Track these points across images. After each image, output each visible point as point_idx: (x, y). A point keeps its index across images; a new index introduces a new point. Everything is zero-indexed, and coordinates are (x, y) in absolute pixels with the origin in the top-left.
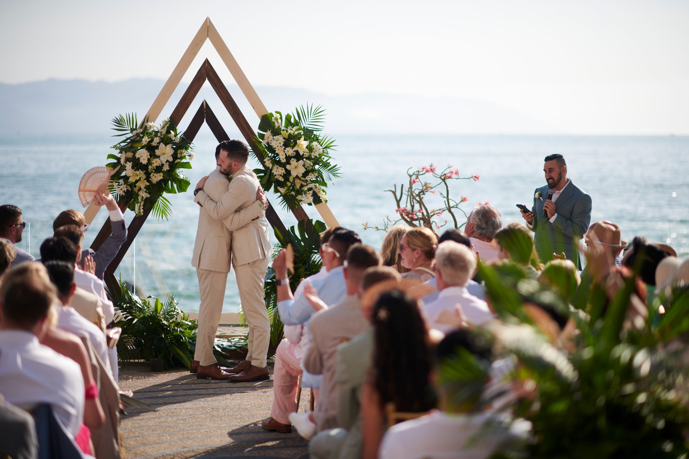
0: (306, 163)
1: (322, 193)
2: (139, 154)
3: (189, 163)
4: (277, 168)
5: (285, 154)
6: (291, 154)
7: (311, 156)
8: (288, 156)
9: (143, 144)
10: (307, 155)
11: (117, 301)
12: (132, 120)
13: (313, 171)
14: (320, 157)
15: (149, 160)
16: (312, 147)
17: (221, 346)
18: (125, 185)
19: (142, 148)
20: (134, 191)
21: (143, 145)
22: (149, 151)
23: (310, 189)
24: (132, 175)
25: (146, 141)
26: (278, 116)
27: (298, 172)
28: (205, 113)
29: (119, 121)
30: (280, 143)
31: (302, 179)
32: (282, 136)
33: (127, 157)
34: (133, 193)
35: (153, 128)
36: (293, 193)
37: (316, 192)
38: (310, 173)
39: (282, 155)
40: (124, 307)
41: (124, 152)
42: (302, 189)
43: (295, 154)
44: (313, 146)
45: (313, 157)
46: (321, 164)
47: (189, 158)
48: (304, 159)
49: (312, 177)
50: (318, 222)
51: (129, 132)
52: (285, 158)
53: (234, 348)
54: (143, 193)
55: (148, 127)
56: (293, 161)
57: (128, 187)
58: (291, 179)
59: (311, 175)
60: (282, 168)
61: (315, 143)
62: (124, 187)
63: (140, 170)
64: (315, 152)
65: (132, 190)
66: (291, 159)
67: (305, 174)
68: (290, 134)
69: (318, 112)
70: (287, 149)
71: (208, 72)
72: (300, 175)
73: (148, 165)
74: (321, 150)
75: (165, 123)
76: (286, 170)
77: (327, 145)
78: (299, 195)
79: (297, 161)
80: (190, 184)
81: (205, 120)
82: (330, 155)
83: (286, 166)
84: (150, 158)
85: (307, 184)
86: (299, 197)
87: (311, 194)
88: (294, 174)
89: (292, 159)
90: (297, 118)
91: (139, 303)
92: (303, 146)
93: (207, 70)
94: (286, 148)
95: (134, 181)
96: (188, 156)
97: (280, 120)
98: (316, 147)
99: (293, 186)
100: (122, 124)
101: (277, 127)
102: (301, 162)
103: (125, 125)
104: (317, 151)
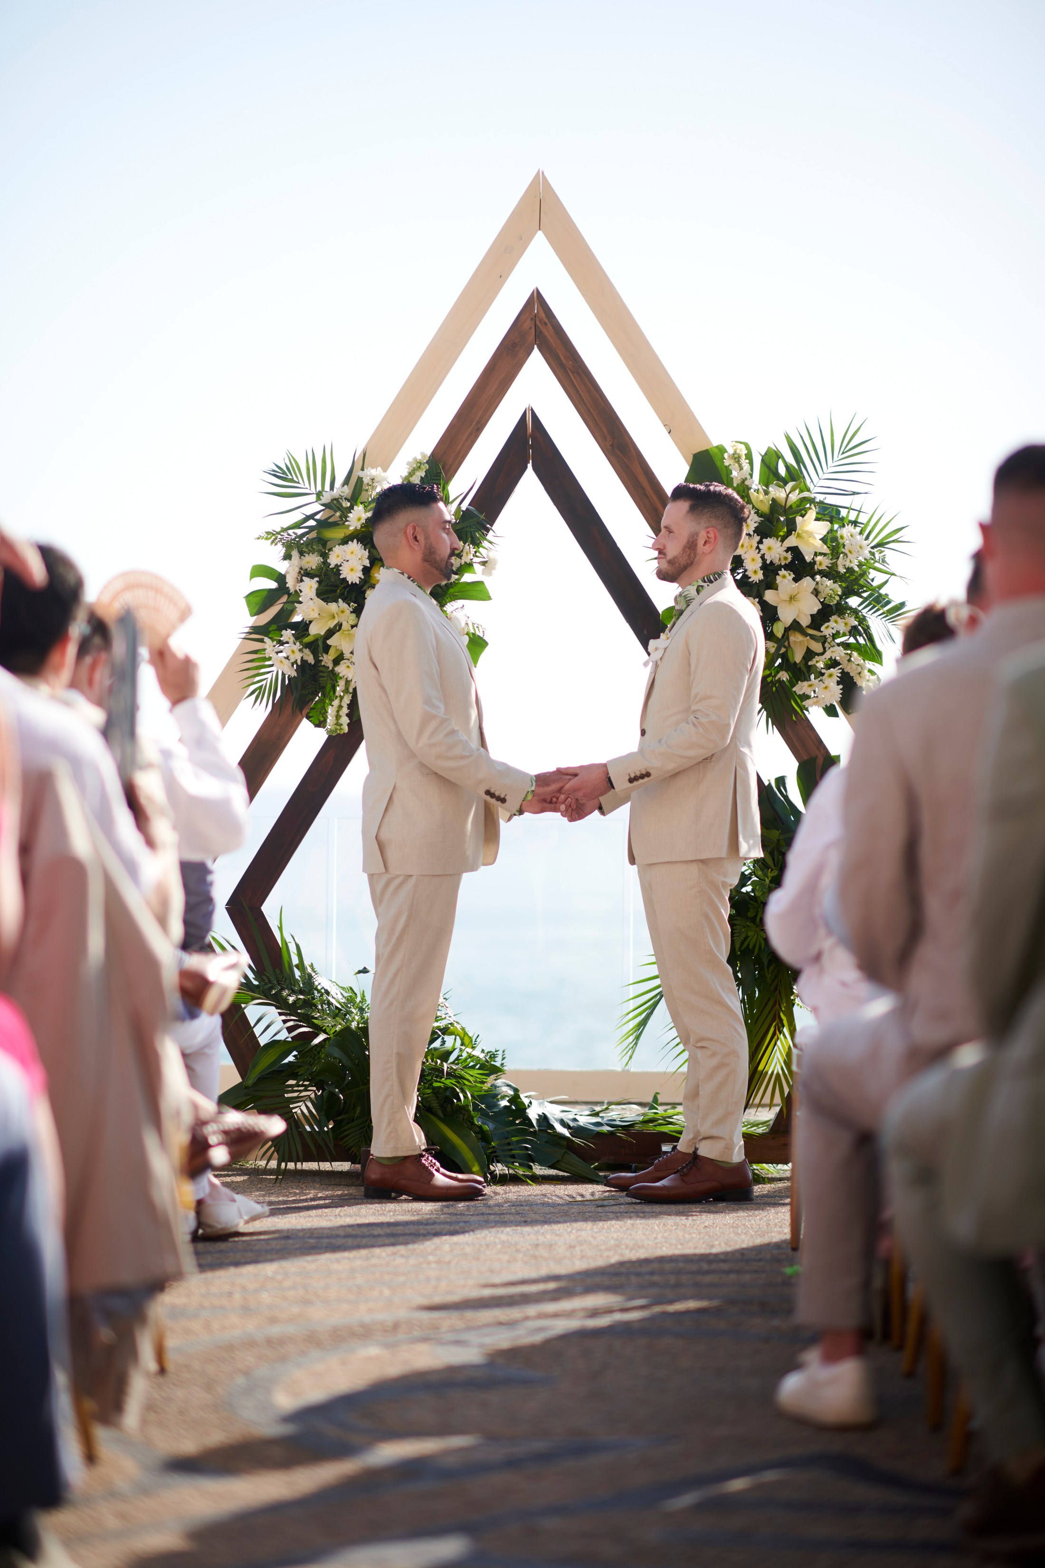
0: (820, 588)
1: (867, 678)
2: (338, 556)
3: (482, 583)
5: (760, 555)
6: (778, 556)
7: (837, 566)
8: (768, 562)
9: (349, 526)
10: (823, 563)
11: (270, 985)
12: (319, 467)
14: (864, 574)
15: (366, 571)
16: (841, 541)
17: (572, 1124)
18: (298, 643)
19: (345, 541)
20: (323, 664)
21: (352, 528)
23: (832, 664)
24: (316, 616)
25: (359, 519)
26: (741, 450)
27: (799, 611)
28: (532, 447)
29: (284, 473)
31: (812, 631)
32: (754, 507)
33: (305, 566)
34: (321, 669)
35: (381, 485)
36: (784, 676)
37: (851, 675)
38: (834, 618)
39: (753, 560)
40: (290, 1002)
41: (295, 553)
42: (810, 663)
43: (790, 560)
44: (842, 537)
45: (843, 570)
46: (865, 595)
47: (483, 570)
49: (835, 624)
51: (313, 498)
52: (761, 568)
53: (610, 1129)
54: (348, 667)
55: (366, 480)
56: (784, 577)
57: (307, 651)
58: (778, 631)
59: (836, 622)
61: (847, 531)
62: (293, 652)
63: (340, 600)
64: (849, 554)
65: (318, 662)
66: (780, 573)
67: (820, 618)
68: (774, 503)
69: (851, 447)
70: (769, 542)
71: (540, 325)
72: (805, 621)
73: (364, 588)
74: (866, 552)
75: (415, 466)
77: (882, 539)
78: (802, 681)
79: (796, 580)
80: (487, 644)
81: (530, 466)
82: (892, 568)
83: (764, 593)
84: (369, 565)
85: (824, 647)
86: (801, 688)
87: (835, 679)
88: (786, 616)
89: (783, 572)
90: (791, 460)
91: (335, 996)
92: (815, 538)
93: (538, 323)
94: (764, 540)
95: (322, 633)
96: (479, 563)
97: (748, 461)
98: (852, 539)
99: (784, 657)
100: (293, 479)
101: (738, 485)
102: (807, 583)
103: (301, 481)
104: (855, 552)
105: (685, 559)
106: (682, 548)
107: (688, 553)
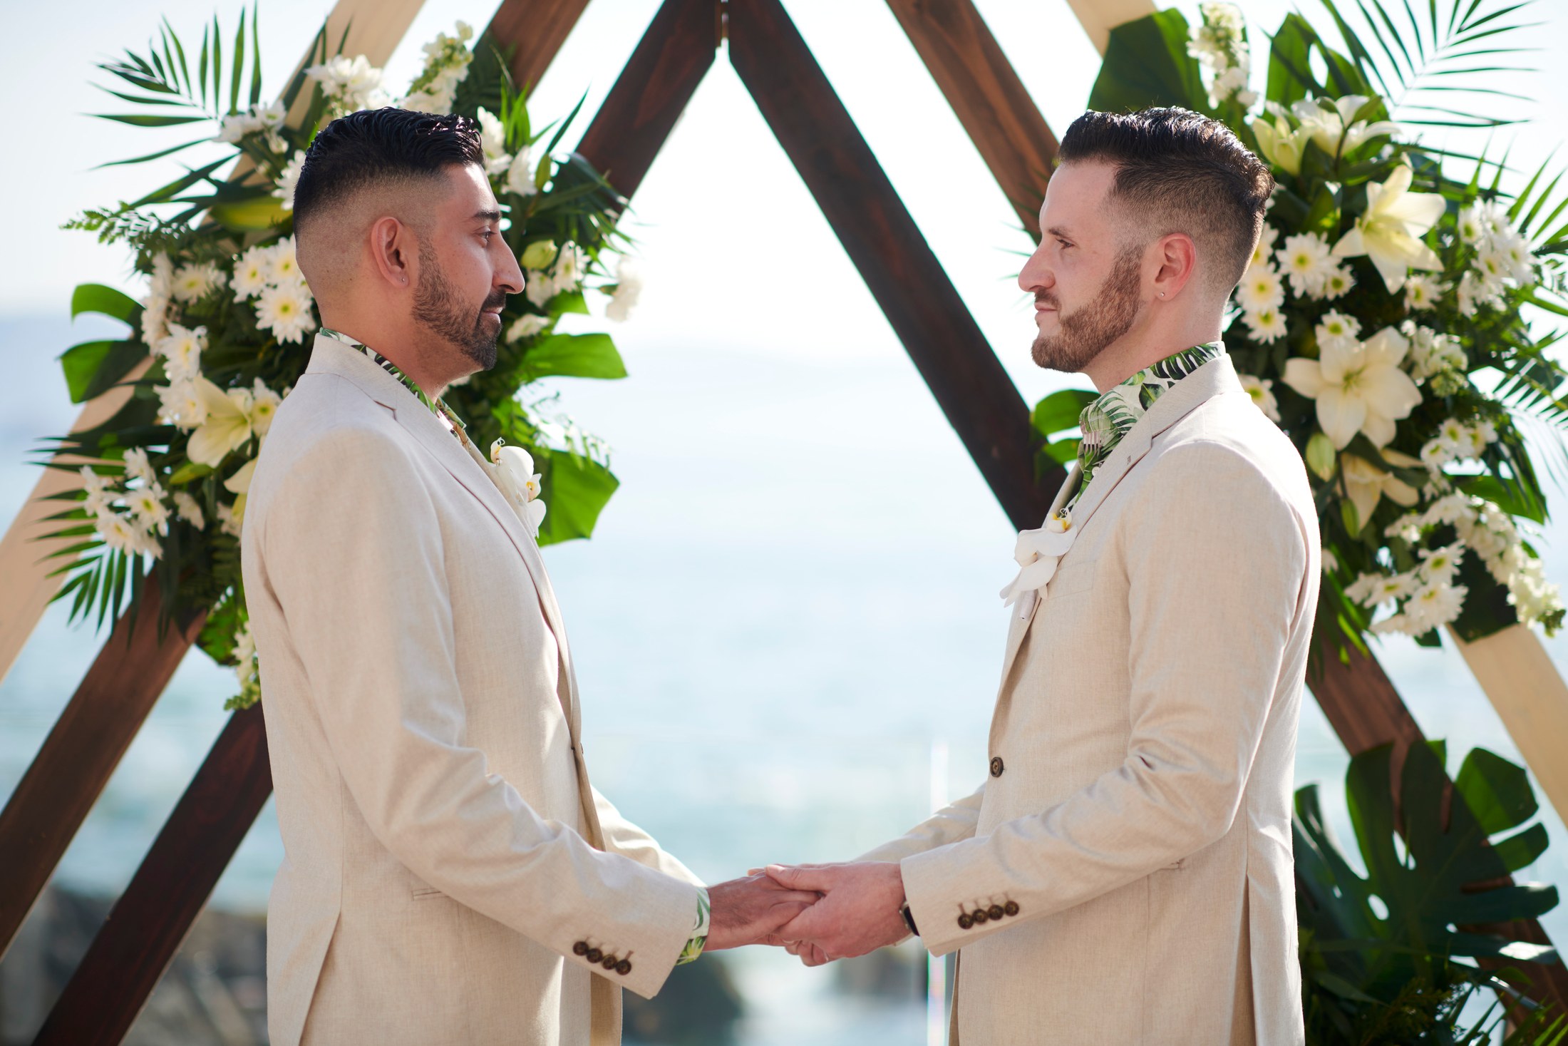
0: (1419, 354)
1: (1520, 563)
2: (254, 275)
3: (604, 336)
5: (1278, 277)
6: (1320, 279)
7: (1455, 300)
8: (1297, 294)
10: (1424, 293)
13: (1467, 404)
14: (1511, 316)
16: (1466, 240)
18: (158, 487)
20: (224, 529)
23: (1441, 536)
24: (204, 417)
27: (1368, 410)
29: (146, 70)
31: (1395, 459)
33: (184, 294)
37: (1485, 559)
38: (1449, 425)
39: (1262, 288)
41: (163, 265)
42: (1389, 533)
43: (1347, 287)
44: (1468, 231)
45: (1468, 310)
46: (1511, 364)
47: (609, 306)
49: (1456, 449)
50: (1480, 759)
51: (212, 128)
52: (1283, 309)
55: (332, 88)
56: (1336, 329)
57: (183, 501)
58: (1321, 460)
59: (1453, 435)
60: (1253, 383)
61: (1477, 216)
62: (147, 505)
63: (258, 382)
64: (1482, 273)
65: (212, 524)
66: (1326, 318)
67: (1417, 429)
68: (1312, 148)
70: (1299, 244)
72: (1381, 435)
74: (1521, 266)
75: (440, 54)
76: (1284, 395)
77: (1555, 235)
78: (1368, 574)
79: (1362, 337)
80: (616, 485)
83: (1285, 367)
85: (1421, 495)
86: (1364, 592)
87: (1449, 571)
88: (1339, 422)
89: (1333, 318)
90: (1340, 47)
92: (1407, 235)
94: (1290, 241)
95: (216, 461)
96: (597, 289)
97: (1245, 46)
100: (166, 85)
101: (1218, 104)
102: (1389, 342)
103: (183, 91)
104: (1495, 265)
105: (1108, 317)
106: (1100, 288)
107: (1116, 302)
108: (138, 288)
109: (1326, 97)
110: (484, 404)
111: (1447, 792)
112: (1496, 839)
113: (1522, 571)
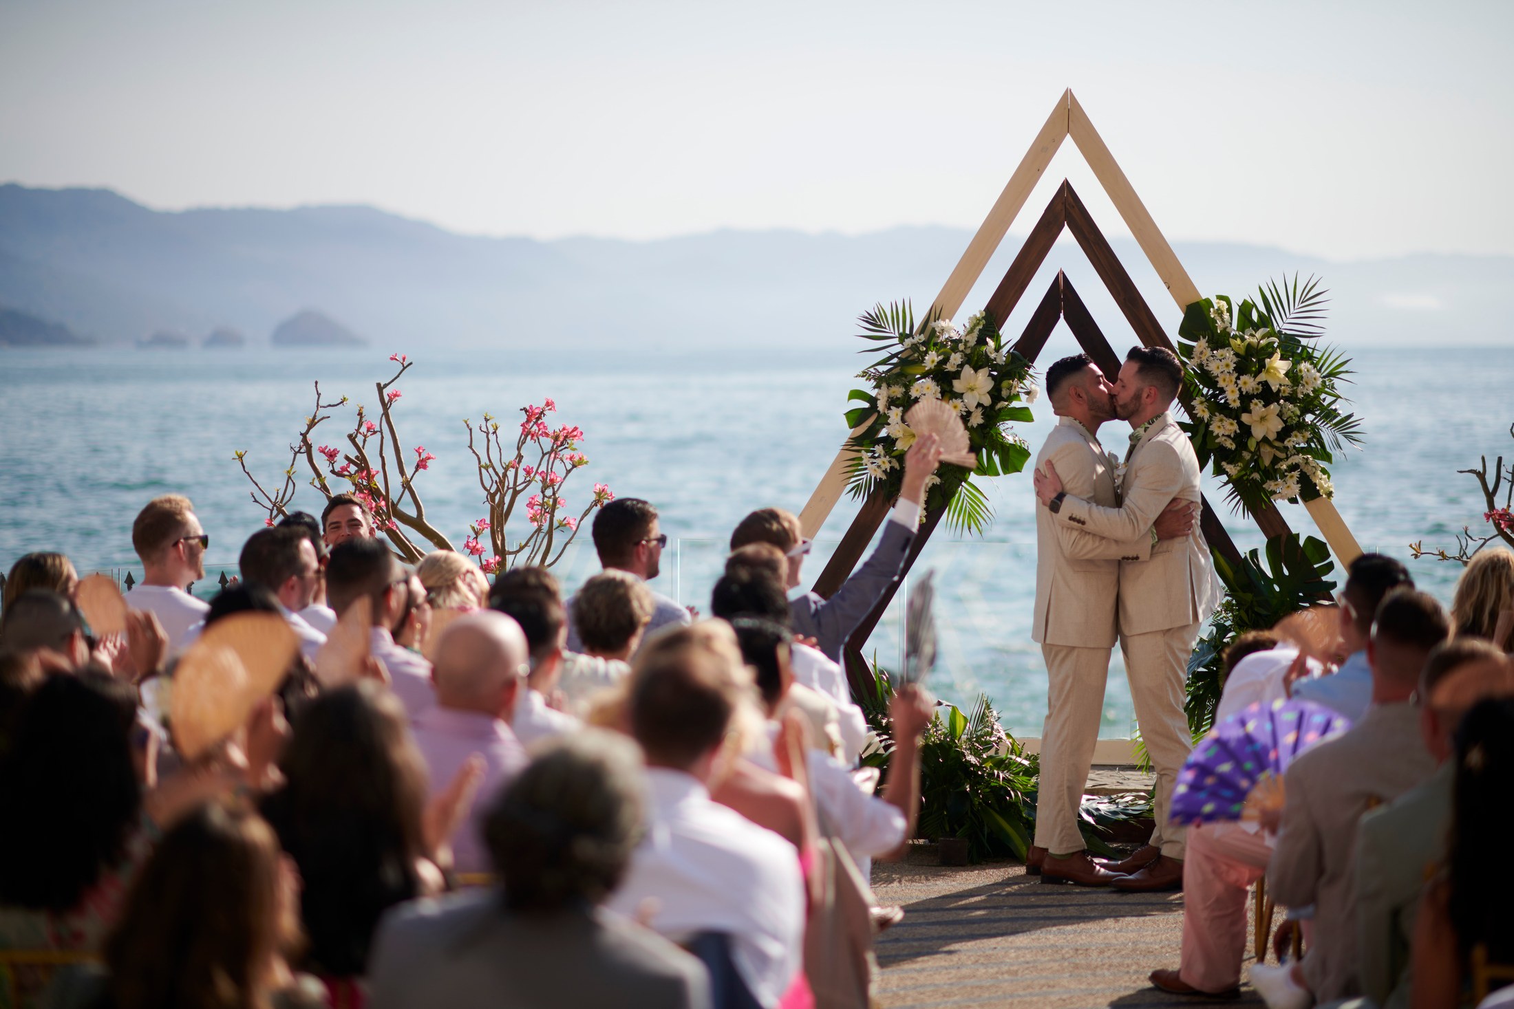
0: (1284, 410)
1: (1320, 477)
2: (917, 390)
3: (1027, 409)
4: (1221, 420)
5: (1237, 388)
6: (1251, 389)
7: (1296, 393)
8: (1244, 393)
9: (925, 367)
10: (1287, 391)
12: (900, 314)
13: (1302, 426)
14: (1317, 397)
16: (1299, 374)
17: (1095, 813)
18: (887, 457)
19: (924, 376)
21: (927, 369)
22: (940, 382)
23: (1294, 467)
24: (901, 435)
25: (933, 362)
26: (1223, 306)
27: (1268, 429)
28: (1063, 301)
29: (874, 320)
30: (1227, 366)
31: (1277, 444)
32: (1233, 350)
33: (892, 395)
35: (949, 333)
36: (1256, 476)
37: (1308, 474)
38: (1295, 433)
39: (1233, 392)
40: (884, 725)
41: (884, 386)
42: (1276, 467)
43: (1260, 390)
44: (1301, 371)
45: (1300, 396)
46: (1317, 413)
47: (1027, 398)
48: (1282, 401)
49: (1297, 440)
50: (1310, 540)
51: (896, 341)
52: (1239, 398)
53: (1124, 817)
55: (937, 329)
56: (1256, 404)
57: (894, 461)
58: (1252, 445)
59: (1296, 436)
60: (1231, 420)
61: (1305, 366)
62: (884, 462)
64: (1306, 385)
66: (1253, 401)
67: (1283, 434)
68: (1249, 345)
69: (1309, 297)
70: (1244, 378)
71: (1069, 208)
72: (1272, 437)
74: (1319, 381)
75: (975, 322)
76: (1240, 424)
77: (1331, 370)
78: (1270, 480)
79: (1265, 406)
80: (1030, 454)
81: (1062, 315)
82: (1337, 392)
83: (1241, 416)
84: (940, 396)
85: (1287, 455)
86: (1270, 485)
87: (1295, 479)
88: (1258, 432)
89: (1255, 401)
90: (1263, 309)
92: (1280, 373)
93: (1067, 206)
94: (1241, 377)
96: (1024, 393)
97: (1228, 314)
98: (1308, 374)
99: (1256, 461)
100: (881, 325)
101: (1221, 331)
102: (1274, 406)
103: (887, 327)
104: (1309, 382)
105: (1132, 407)
108: (874, 393)
109: (1256, 327)
110: (988, 429)
111: (1299, 551)
112: (1316, 566)
113: (1321, 479)
